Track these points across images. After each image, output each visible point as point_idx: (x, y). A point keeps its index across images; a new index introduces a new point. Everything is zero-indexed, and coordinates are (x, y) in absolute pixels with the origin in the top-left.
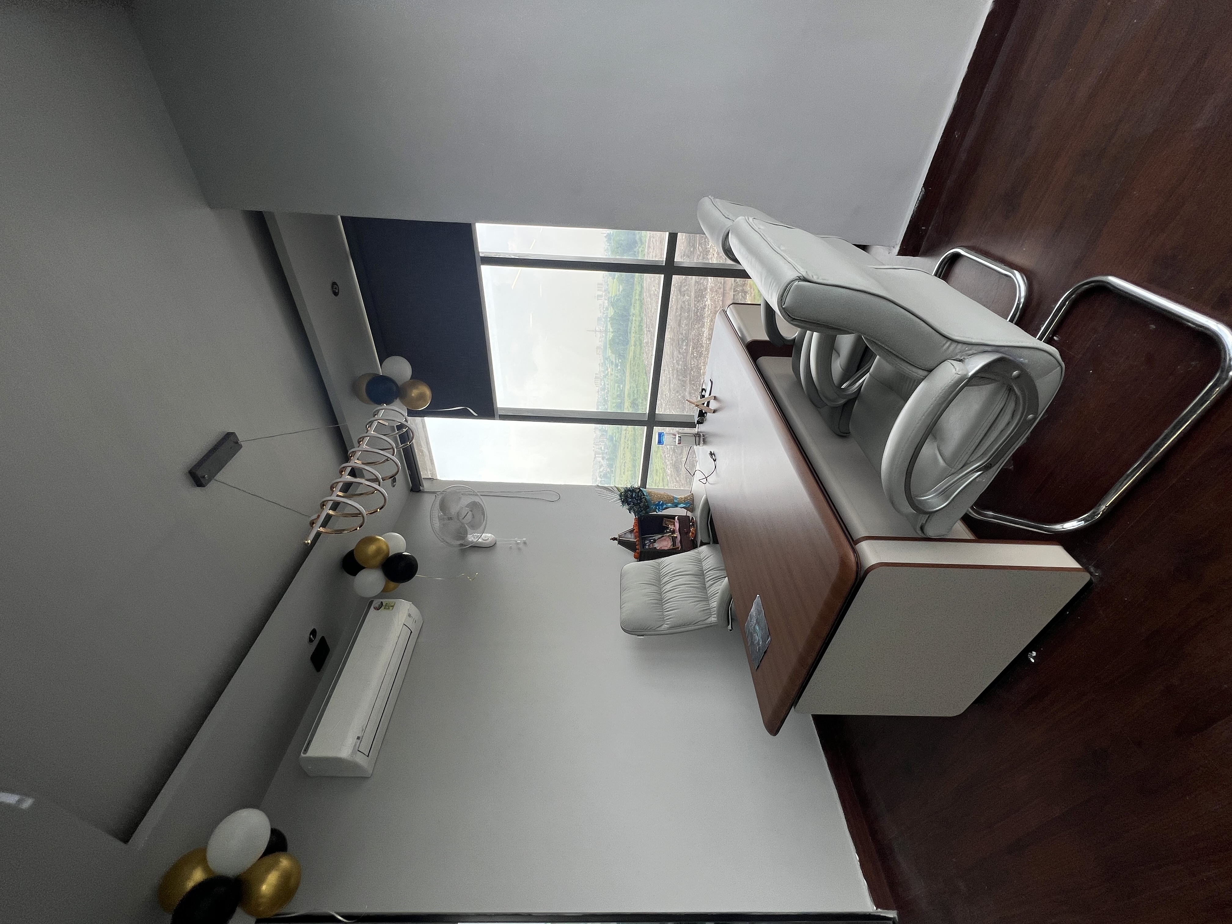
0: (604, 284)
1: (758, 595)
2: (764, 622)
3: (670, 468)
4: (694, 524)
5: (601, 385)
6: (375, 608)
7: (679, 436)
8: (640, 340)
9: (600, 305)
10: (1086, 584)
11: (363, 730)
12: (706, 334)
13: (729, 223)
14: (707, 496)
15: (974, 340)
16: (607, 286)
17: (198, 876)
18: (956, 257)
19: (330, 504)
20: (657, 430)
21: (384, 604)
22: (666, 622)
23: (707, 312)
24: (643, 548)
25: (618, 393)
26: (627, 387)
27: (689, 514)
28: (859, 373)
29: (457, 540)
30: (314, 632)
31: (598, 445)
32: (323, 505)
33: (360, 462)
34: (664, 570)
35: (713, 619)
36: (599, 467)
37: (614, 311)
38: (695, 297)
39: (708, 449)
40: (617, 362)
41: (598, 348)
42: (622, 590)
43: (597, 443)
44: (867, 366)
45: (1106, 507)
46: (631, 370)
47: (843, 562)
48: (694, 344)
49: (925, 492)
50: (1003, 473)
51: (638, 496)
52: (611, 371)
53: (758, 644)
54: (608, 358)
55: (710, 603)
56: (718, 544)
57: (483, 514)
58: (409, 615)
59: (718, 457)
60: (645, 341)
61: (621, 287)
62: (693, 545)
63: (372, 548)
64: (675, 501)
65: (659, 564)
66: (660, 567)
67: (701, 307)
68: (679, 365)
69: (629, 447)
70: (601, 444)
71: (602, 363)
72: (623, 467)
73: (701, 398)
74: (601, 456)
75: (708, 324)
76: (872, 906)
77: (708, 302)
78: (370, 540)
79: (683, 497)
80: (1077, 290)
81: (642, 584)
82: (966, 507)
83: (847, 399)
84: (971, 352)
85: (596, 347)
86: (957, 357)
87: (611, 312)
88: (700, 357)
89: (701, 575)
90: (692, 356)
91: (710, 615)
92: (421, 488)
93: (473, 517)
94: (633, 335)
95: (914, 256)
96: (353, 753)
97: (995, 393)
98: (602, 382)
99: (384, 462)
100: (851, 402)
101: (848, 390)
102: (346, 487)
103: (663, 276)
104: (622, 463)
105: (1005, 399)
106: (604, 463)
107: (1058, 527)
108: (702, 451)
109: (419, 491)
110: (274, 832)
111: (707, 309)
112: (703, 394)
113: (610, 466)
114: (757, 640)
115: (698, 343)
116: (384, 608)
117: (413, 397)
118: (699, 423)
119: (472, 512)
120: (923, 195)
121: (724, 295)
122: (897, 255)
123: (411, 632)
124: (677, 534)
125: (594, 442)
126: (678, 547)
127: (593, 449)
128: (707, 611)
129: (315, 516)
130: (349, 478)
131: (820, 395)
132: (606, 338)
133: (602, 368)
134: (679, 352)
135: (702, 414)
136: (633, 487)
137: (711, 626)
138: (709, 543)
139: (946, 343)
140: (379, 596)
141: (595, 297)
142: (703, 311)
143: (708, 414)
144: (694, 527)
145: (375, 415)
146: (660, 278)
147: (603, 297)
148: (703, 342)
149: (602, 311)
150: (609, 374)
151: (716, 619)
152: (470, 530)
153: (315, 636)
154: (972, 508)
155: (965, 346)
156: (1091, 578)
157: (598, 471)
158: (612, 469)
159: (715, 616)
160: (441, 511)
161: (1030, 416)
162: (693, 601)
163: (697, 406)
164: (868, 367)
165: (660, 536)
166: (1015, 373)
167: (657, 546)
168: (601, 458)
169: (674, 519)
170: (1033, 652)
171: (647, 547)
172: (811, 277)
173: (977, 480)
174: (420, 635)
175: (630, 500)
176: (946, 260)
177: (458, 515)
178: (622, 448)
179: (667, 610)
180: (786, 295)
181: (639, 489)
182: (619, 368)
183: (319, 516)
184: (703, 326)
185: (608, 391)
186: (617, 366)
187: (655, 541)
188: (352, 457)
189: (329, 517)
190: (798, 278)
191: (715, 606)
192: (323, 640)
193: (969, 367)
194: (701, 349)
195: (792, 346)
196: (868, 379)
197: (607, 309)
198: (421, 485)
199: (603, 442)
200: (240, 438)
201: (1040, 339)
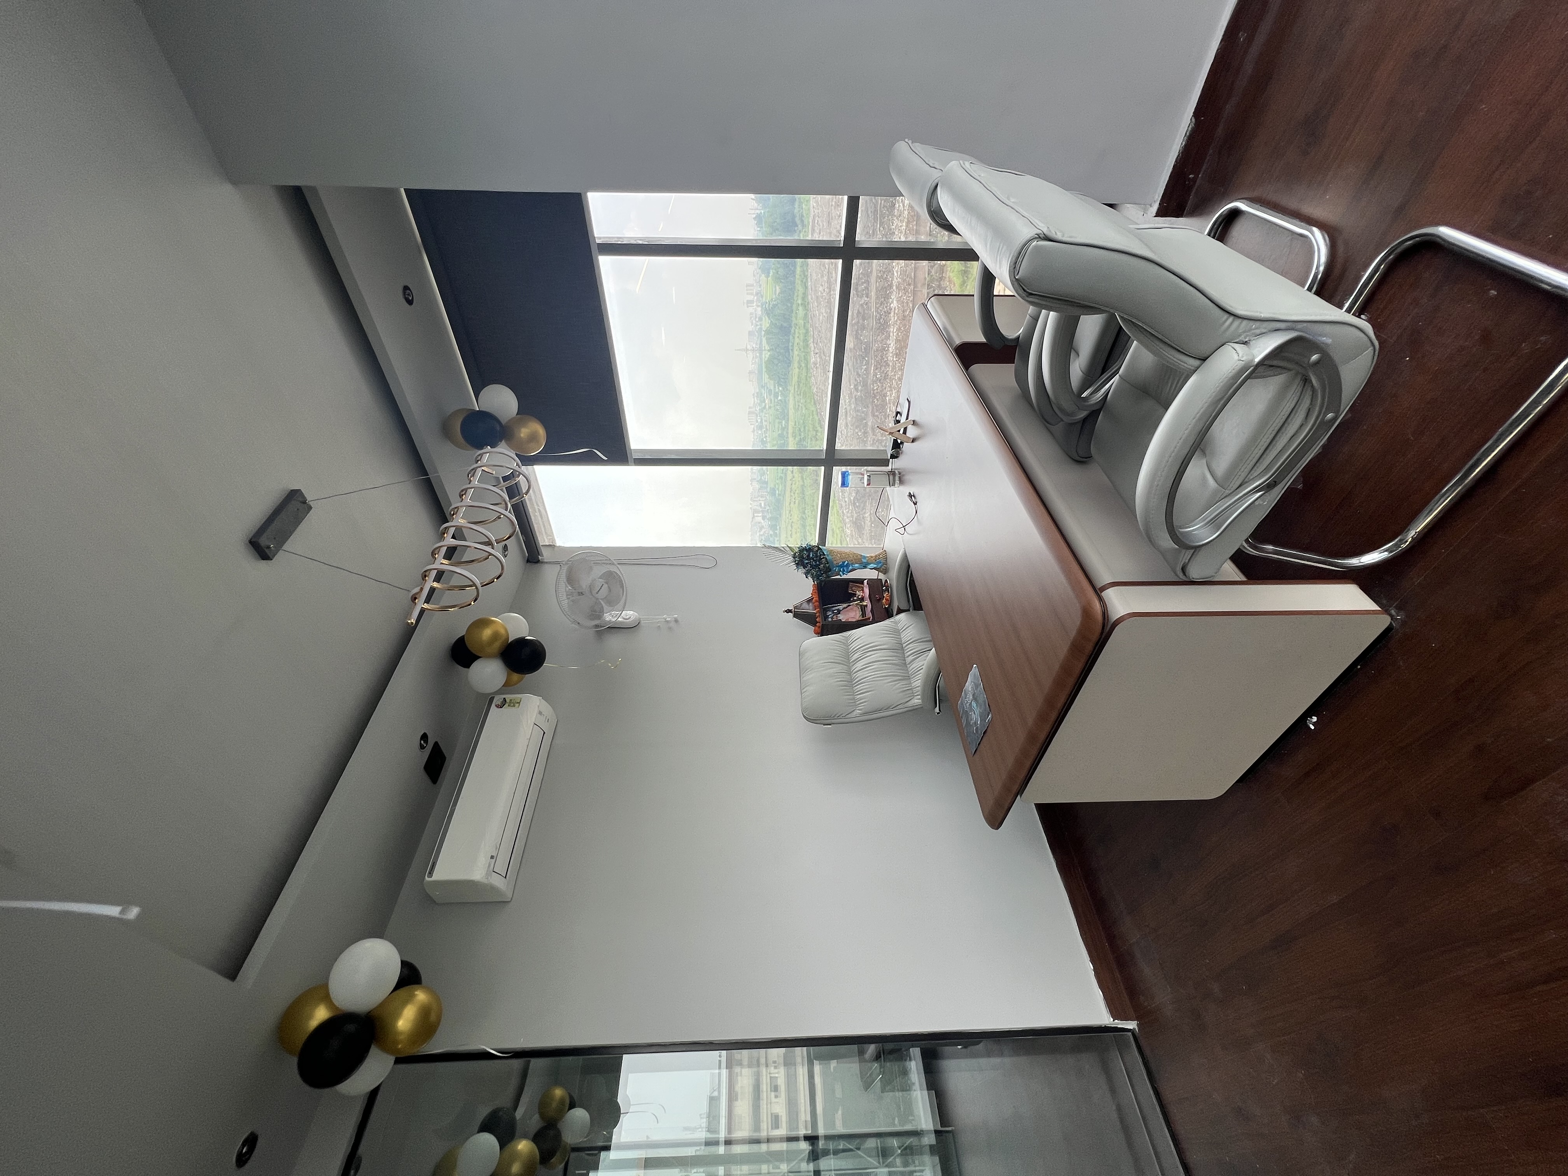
0: (755, 284)
1: (975, 666)
2: (983, 697)
3: (850, 526)
4: (888, 588)
5: (757, 421)
6: (497, 706)
7: (868, 476)
8: (806, 359)
9: (751, 314)
10: (1386, 628)
11: (496, 848)
12: (892, 347)
13: (935, 175)
14: (905, 550)
15: (1263, 315)
16: (760, 287)
17: (321, 1014)
18: (1235, 214)
19: (433, 574)
20: (837, 471)
21: (508, 701)
22: (858, 707)
23: (893, 318)
24: (825, 620)
25: (780, 432)
26: (791, 424)
27: (882, 576)
28: (1105, 376)
29: (592, 619)
30: (424, 737)
31: (757, 501)
32: (424, 576)
33: (465, 521)
34: (854, 645)
35: (917, 701)
36: (759, 530)
37: (770, 321)
38: (877, 298)
39: (905, 490)
40: (777, 390)
41: (750, 372)
42: (802, 670)
43: (755, 498)
44: (1115, 367)
45: (1416, 532)
46: (795, 400)
47: (1087, 613)
48: (877, 362)
49: (1191, 521)
50: (1290, 492)
51: (817, 556)
52: (769, 402)
53: (976, 723)
54: (764, 387)
55: (912, 682)
56: (922, 610)
57: (622, 587)
58: (540, 713)
59: (919, 500)
60: (812, 360)
61: (777, 288)
62: (888, 614)
63: (487, 633)
64: (864, 561)
65: (847, 638)
66: (849, 642)
67: (884, 312)
68: (857, 392)
69: (797, 502)
70: (761, 499)
71: (757, 393)
72: (789, 528)
73: (895, 424)
74: (760, 514)
75: (895, 334)
76: (1108, 1017)
77: (895, 304)
78: (482, 623)
79: (873, 555)
80: (1396, 249)
81: (825, 663)
82: (1239, 541)
83: (1088, 412)
84: (1258, 331)
85: (748, 371)
86: (1240, 338)
87: (766, 323)
88: (885, 379)
89: (899, 648)
90: (875, 378)
91: (913, 696)
92: (540, 558)
93: (610, 591)
94: (796, 353)
95: (1177, 216)
96: (488, 875)
97: (1285, 388)
98: (758, 418)
99: (495, 520)
100: (1094, 414)
101: (1090, 399)
102: (451, 553)
103: (841, 261)
104: (788, 524)
105: (1298, 394)
106: (766, 523)
107: (1355, 562)
108: (897, 494)
109: (538, 562)
110: (405, 964)
111: (892, 314)
112: (897, 419)
113: (773, 527)
114: (975, 719)
115: (882, 360)
116: (509, 706)
117: (521, 437)
118: (893, 457)
119: (607, 584)
120: (1193, 129)
121: (914, 293)
122: (1155, 217)
123: (544, 733)
124: (867, 602)
125: (752, 498)
126: (869, 618)
127: (751, 506)
128: (910, 692)
129: (417, 590)
130: (454, 542)
131: (1053, 405)
132: (761, 359)
133: (757, 400)
134: (858, 374)
135: (897, 445)
136: (810, 545)
137: (915, 710)
138: (909, 610)
139: (1227, 319)
140: (499, 692)
141: (744, 303)
142: (888, 317)
143: (905, 444)
144: (888, 592)
145: (478, 461)
146: (836, 265)
147: (755, 303)
148: (889, 359)
149: (754, 321)
150: (767, 407)
151: (920, 701)
152: (606, 606)
153: (426, 742)
154: (1247, 541)
155: (1251, 323)
156: (1391, 623)
157: (758, 534)
158: (776, 531)
159: (919, 697)
160: (569, 584)
161: (1330, 416)
162: (889, 681)
163: (891, 433)
164: (1117, 367)
165: (845, 605)
166: (1315, 357)
167: (842, 617)
168: (761, 518)
169: (863, 583)
170: (1313, 717)
171: (830, 620)
172: (1054, 233)
173: (1257, 503)
174: (555, 736)
175: (807, 561)
176: (1220, 219)
177: (591, 589)
178: (787, 504)
179: (858, 693)
180: (1021, 260)
181: (818, 547)
182: (780, 398)
183: (422, 589)
184: (888, 337)
185: (767, 429)
186: (776, 396)
187: (839, 612)
188: (455, 515)
189: (432, 590)
190: (1036, 236)
191: (919, 685)
192: (436, 744)
193: (1255, 352)
194: (886, 369)
195: (1015, 348)
196: (1117, 383)
197: (761, 319)
198: (540, 553)
199: (763, 497)
200: (309, 497)
201: (1349, 311)
